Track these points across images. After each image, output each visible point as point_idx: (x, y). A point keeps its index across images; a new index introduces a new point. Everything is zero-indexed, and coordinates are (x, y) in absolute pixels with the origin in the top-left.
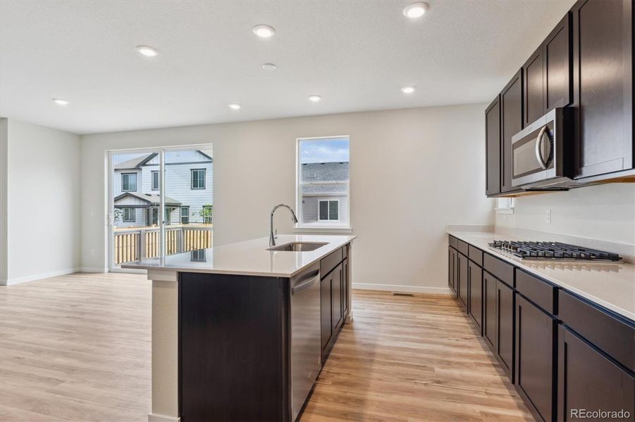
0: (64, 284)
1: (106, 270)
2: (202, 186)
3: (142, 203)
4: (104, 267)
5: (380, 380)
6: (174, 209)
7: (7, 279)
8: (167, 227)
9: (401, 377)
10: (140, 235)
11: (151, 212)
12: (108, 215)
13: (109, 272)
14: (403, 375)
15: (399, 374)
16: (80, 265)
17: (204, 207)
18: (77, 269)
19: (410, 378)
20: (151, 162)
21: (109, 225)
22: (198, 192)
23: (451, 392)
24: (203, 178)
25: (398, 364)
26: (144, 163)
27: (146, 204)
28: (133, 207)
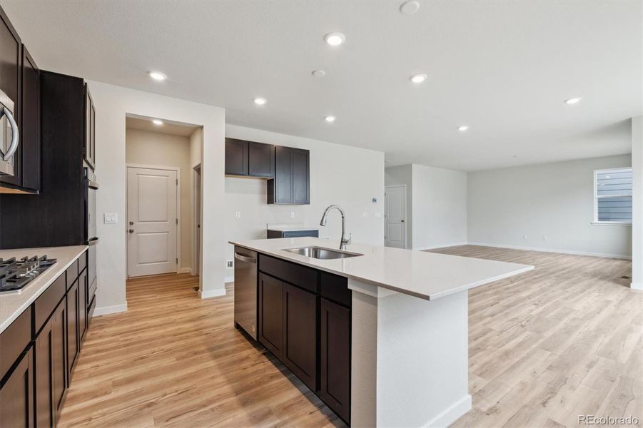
5: (213, 377)
9: (194, 391)
14: (192, 394)
15: (198, 393)
19: (185, 394)
23: (137, 399)
25: (204, 406)
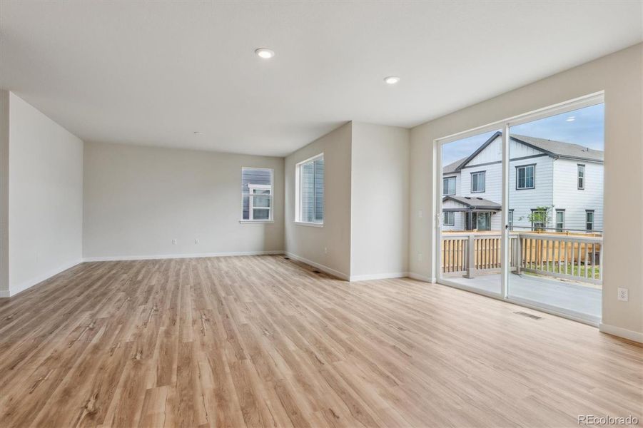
0: (394, 291)
1: (434, 280)
2: (531, 185)
3: (461, 207)
4: (431, 277)
6: (495, 213)
7: (349, 275)
8: (510, 233)
10: (468, 240)
11: (471, 216)
12: (436, 216)
13: (437, 283)
16: (408, 270)
17: (532, 210)
18: (406, 274)
20: (470, 164)
21: (436, 227)
22: (526, 193)
24: (532, 174)
26: (463, 166)
27: (465, 207)
28: (452, 211)
